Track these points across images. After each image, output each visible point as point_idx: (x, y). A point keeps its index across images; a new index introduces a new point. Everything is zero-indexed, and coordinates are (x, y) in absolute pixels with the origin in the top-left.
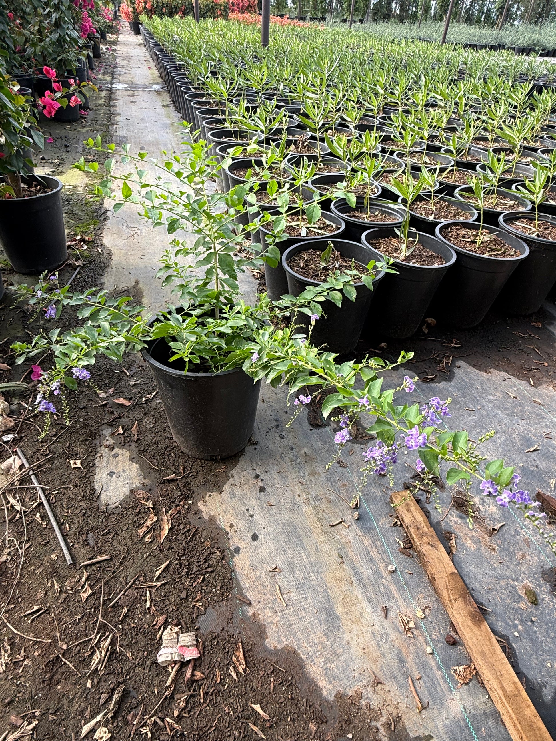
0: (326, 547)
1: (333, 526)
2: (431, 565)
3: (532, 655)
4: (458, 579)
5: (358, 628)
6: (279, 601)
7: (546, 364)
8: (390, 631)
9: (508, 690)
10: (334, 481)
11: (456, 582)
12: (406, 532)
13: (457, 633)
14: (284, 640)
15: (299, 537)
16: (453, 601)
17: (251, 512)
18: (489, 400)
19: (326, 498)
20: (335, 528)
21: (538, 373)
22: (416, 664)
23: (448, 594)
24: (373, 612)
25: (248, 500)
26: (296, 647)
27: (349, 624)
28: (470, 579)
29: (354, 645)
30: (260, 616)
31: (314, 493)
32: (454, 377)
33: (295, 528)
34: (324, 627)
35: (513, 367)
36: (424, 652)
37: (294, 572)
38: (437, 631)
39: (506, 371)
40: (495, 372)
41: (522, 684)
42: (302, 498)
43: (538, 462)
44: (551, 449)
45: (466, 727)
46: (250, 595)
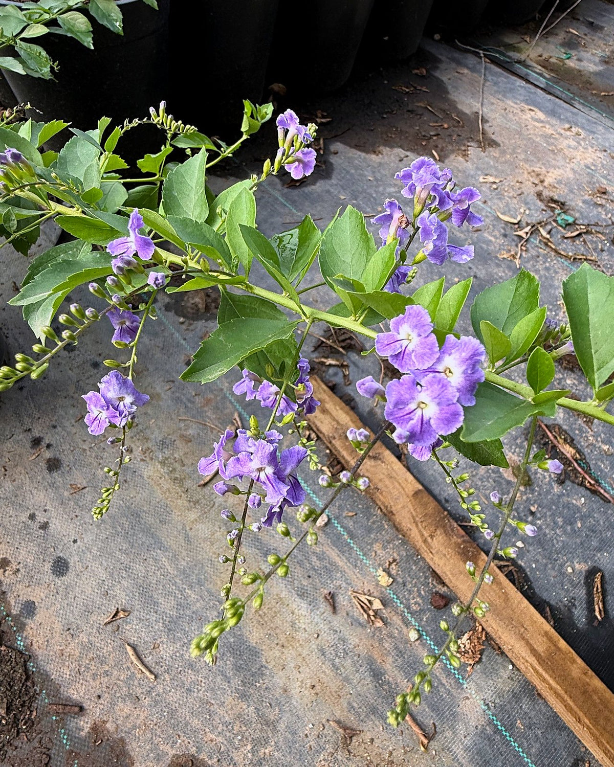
0: (203, 529)
1: (205, 485)
2: (381, 493)
3: (546, 565)
4: (427, 498)
5: (294, 653)
6: (139, 676)
7: (446, 126)
8: (347, 632)
9: (541, 649)
10: (189, 401)
11: (425, 505)
12: (328, 448)
13: (444, 584)
14: (167, 748)
15: (148, 531)
16: (429, 540)
17: (41, 518)
18: (389, 194)
19: (182, 436)
20: (210, 485)
21: (440, 141)
22: (401, 668)
23: (420, 531)
24: (312, 611)
25: (28, 495)
26: (193, 750)
27: (278, 654)
28: (438, 485)
29: (295, 691)
30: (108, 725)
31: (157, 435)
32: (333, 170)
33: (138, 516)
34: (236, 682)
35: (407, 138)
36: (407, 641)
37: (156, 603)
38: (416, 594)
39: (401, 147)
40: (386, 150)
41: (546, 618)
42: (138, 451)
43: (475, 270)
44: (484, 246)
45: (495, 732)
46: (75, 693)
